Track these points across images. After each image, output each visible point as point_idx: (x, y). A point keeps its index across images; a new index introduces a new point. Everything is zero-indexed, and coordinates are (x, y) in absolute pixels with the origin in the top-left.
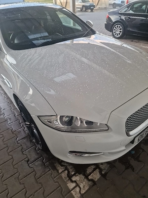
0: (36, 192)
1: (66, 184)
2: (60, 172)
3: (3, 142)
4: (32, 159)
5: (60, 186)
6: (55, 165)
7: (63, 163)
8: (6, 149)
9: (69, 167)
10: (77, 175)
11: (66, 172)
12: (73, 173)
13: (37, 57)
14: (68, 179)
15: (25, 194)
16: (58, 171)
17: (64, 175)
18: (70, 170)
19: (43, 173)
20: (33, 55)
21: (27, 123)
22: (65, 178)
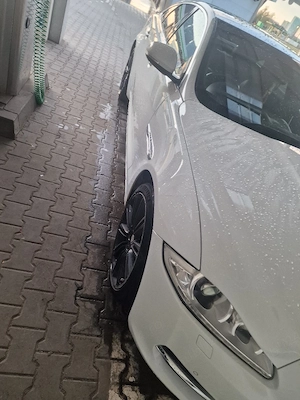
0: (56, 353)
1: (108, 387)
2: (113, 356)
3: (67, 225)
4: (88, 292)
5: (97, 381)
6: (114, 336)
7: (127, 345)
8: (63, 239)
9: (132, 362)
10: (136, 388)
11: (123, 366)
12: (131, 379)
13: (231, 141)
14: (117, 380)
15: (39, 341)
16: (110, 351)
17: (117, 368)
18: (131, 370)
19: (86, 332)
20: (227, 134)
21: (124, 226)
22: (114, 375)
